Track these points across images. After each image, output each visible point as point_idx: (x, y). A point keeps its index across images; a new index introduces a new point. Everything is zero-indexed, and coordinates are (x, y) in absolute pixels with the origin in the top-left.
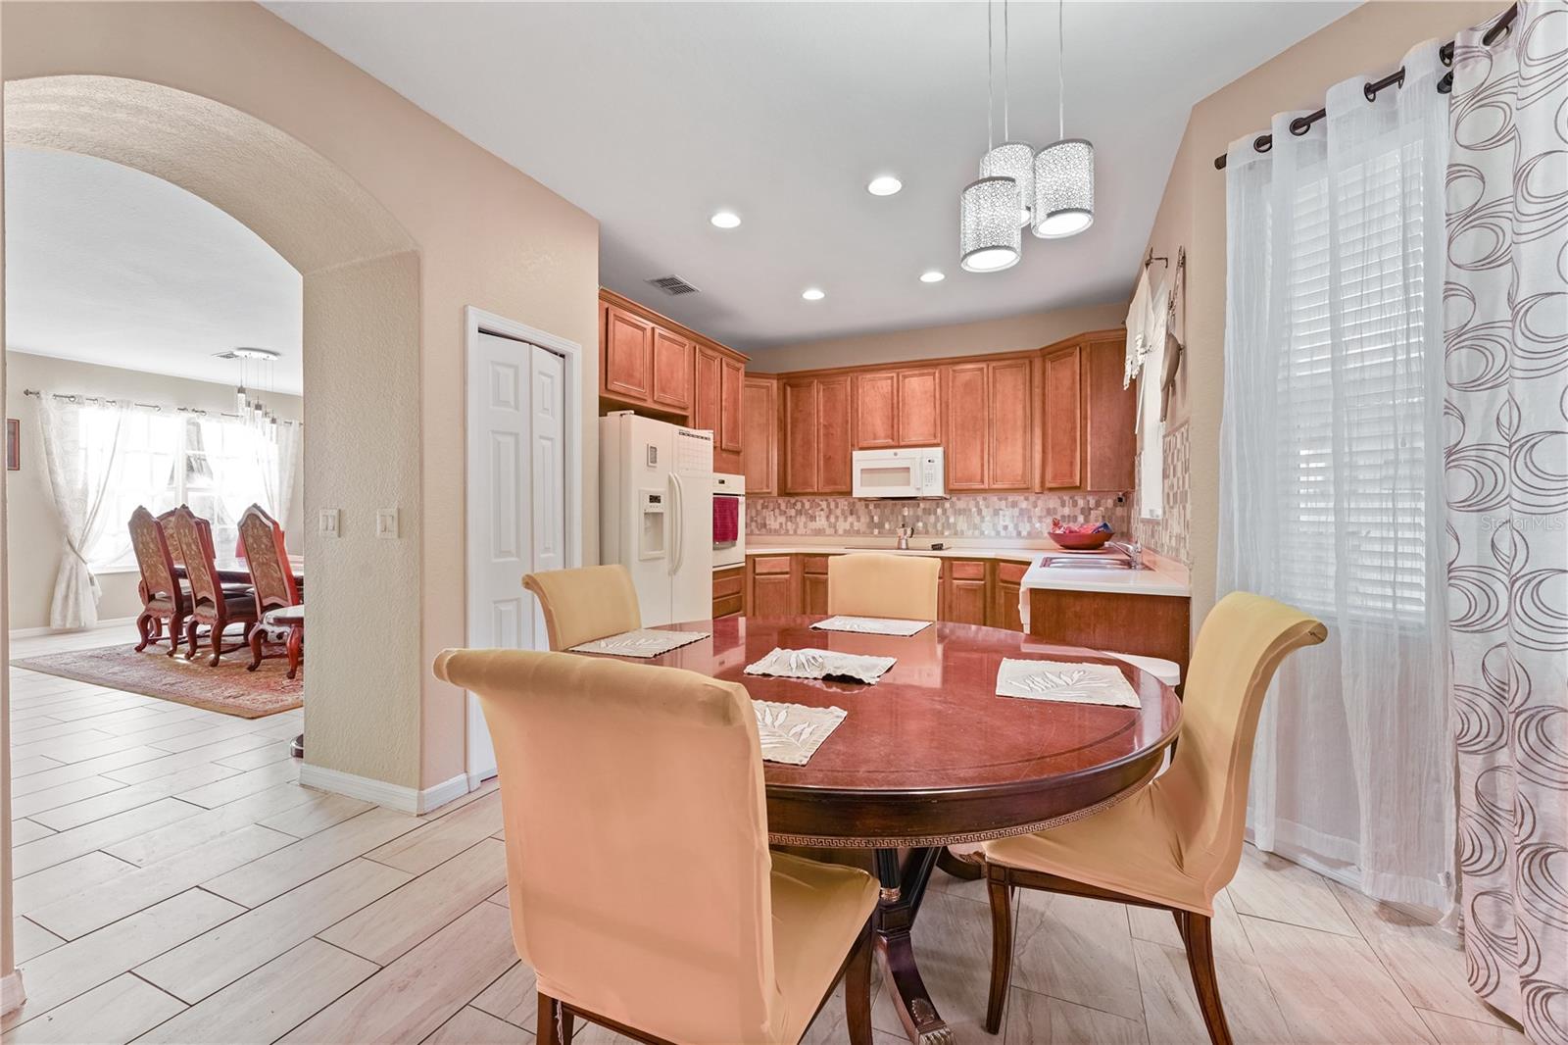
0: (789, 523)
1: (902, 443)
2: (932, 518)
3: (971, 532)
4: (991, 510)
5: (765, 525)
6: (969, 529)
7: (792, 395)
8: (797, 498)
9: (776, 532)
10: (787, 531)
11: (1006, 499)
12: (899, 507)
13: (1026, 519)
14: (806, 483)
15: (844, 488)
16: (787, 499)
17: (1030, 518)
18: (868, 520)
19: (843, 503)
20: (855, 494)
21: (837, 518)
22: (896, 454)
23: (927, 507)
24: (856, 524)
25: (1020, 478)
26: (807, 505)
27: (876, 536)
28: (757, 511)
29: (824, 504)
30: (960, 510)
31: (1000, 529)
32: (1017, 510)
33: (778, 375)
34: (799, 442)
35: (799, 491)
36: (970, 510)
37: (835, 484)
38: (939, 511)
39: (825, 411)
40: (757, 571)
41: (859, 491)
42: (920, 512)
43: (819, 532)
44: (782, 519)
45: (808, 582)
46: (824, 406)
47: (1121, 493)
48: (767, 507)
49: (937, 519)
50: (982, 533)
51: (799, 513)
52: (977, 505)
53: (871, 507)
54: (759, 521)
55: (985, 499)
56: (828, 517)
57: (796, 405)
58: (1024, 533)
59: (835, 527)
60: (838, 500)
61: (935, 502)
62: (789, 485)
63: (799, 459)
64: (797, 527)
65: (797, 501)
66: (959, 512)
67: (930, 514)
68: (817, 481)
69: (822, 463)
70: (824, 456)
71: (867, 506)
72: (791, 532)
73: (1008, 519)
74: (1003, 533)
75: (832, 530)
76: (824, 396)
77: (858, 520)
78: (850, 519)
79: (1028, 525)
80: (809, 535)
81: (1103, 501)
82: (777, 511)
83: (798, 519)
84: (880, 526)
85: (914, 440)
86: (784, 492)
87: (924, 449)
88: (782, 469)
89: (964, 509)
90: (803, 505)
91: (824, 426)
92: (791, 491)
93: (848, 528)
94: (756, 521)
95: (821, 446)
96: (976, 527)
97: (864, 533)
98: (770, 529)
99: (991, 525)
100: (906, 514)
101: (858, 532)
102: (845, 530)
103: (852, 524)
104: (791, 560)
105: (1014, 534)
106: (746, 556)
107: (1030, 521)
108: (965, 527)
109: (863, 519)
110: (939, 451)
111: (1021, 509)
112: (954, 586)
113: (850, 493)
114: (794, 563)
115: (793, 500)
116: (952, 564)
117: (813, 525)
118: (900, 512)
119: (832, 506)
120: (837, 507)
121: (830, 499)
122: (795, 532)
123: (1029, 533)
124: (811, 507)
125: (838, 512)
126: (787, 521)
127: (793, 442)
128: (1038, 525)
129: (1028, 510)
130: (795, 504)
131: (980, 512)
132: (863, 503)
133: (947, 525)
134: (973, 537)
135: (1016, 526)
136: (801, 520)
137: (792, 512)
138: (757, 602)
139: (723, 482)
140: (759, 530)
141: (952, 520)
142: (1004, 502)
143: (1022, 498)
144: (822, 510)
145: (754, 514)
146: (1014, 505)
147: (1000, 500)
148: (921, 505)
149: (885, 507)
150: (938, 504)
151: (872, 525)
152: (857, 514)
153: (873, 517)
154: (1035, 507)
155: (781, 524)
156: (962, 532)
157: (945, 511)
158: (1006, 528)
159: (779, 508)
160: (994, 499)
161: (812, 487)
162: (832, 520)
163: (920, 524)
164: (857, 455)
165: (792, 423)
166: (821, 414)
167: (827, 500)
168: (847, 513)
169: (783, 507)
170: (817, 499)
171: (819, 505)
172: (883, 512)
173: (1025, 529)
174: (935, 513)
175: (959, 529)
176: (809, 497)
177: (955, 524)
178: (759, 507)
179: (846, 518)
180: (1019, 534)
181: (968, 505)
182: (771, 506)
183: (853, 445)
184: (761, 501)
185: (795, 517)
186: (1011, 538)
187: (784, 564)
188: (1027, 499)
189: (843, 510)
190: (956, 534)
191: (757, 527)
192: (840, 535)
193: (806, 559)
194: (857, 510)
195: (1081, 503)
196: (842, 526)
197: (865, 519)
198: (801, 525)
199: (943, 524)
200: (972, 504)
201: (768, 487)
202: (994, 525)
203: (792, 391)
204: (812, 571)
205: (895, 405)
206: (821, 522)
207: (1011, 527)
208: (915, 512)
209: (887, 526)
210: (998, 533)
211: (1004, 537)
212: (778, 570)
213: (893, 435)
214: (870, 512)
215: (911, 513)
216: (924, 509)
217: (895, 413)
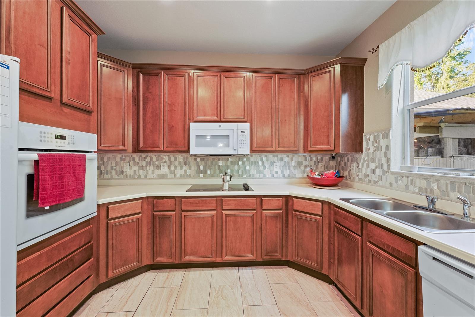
0: (141, 171)
1: (223, 120)
2: (236, 167)
3: (258, 174)
4: (269, 162)
5: (122, 172)
6: (257, 173)
7: (144, 80)
8: (147, 154)
9: (131, 177)
10: (140, 176)
11: (277, 156)
12: (216, 160)
13: (287, 168)
14: (154, 144)
15: (183, 148)
16: (139, 154)
17: (289, 167)
18: (196, 168)
19: (180, 157)
20: (192, 152)
21: (175, 167)
22: (220, 126)
23: (233, 160)
24: (188, 171)
25: (293, 144)
26: (155, 159)
27: (202, 179)
28: (116, 162)
29: (166, 158)
30: (252, 162)
31: (274, 173)
32: (282, 163)
33: (133, 64)
34: (149, 115)
35: (150, 149)
36: (258, 162)
37: (176, 145)
38: (240, 163)
39: (169, 94)
40: (111, 216)
41: (194, 150)
42: (229, 163)
43: (163, 176)
44: (136, 168)
45: (157, 219)
46: (169, 91)
47: (334, 154)
48: (124, 160)
49: (239, 167)
50: (264, 176)
51: (149, 164)
52: (262, 160)
53: (199, 160)
54: (118, 170)
55: (266, 156)
56: (169, 167)
57: (147, 89)
58: (286, 175)
59: (174, 173)
60: (177, 156)
61: (238, 158)
62: (141, 145)
63: (149, 126)
64: (147, 173)
65: (147, 156)
66: (251, 164)
67: (235, 165)
68: (162, 142)
69: (167, 130)
70: (169, 125)
71: (196, 160)
72: (143, 177)
73: (278, 167)
74: (275, 175)
75: (172, 175)
76: (168, 84)
77: (190, 168)
78: (185, 168)
79: (288, 171)
80: (155, 179)
81: (324, 158)
82: (132, 162)
83: (148, 168)
84: (205, 172)
85: (231, 118)
86: (137, 149)
87: (239, 124)
88: (135, 133)
89: (255, 162)
90: (151, 158)
91: (169, 104)
92: (142, 149)
93: (183, 173)
94: (115, 170)
95: (167, 118)
96: (261, 172)
97: (194, 176)
98: (127, 175)
99: (269, 171)
100: (220, 165)
101: (190, 176)
102: (181, 175)
103: (186, 171)
104: (142, 202)
105: (281, 176)
106: (99, 206)
107: (289, 169)
108: (255, 172)
109: (193, 168)
110: (248, 125)
111: (285, 162)
112: (263, 215)
113: (188, 151)
114: (145, 207)
115: (144, 155)
116: (262, 200)
117: (158, 172)
118: (217, 164)
119: (172, 159)
120: (175, 160)
121: (171, 155)
122: (146, 176)
123: (289, 176)
124: (157, 160)
125: (177, 163)
126: (139, 169)
127: (145, 114)
128: (293, 171)
129: (288, 162)
130: (145, 158)
131: (263, 163)
132: (193, 157)
133: (245, 171)
134: (259, 178)
135: (282, 172)
136: (150, 169)
137: (144, 163)
138: (110, 242)
139: (63, 138)
140: (118, 176)
141: (248, 168)
142: (276, 158)
143: (285, 156)
144: (165, 162)
145: (114, 165)
146: (281, 159)
147: (274, 156)
148: (230, 159)
149: (208, 160)
150: (239, 159)
151: (199, 172)
152: (189, 165)
153: (199, 167)
154: (292, 161)
155: (135, 171)
156: (254, 175)
157: (243, 163)
158: (277, 172)
159: (134, 160)
160: (271, 156)
161: (159, 146)
162: (172, 168)
163: (229, 171)
164: (192, 125)
165: (143, 101)
166: (167, 96)
167: (168, 156)
168: (183, 164)
169: (137, 160)
170: (162, 155)
171: (163, 159)
172: (206, 164)
173: (287, 172)
174: (238, 164)
175: (251, 173)
176: (156, 154)
177: (249, 170)
178: (118, 160)
179: (181, 169)
180: (284, 176)
181: (257, 159)
182: (127, 159)
183: (189, 119)
184: (120, 156)
185: (146, 166)
186: (279, 178)
187: (137, 207)
188: (288, 156)
189: (180, 162)
190: (250, 176)
191: (116, 174)
192: (178, 178)
193: (155, 201)
194: (189, 162)
195: (314, 159)
196: (179, 172)
197: (194, 168)
198: (150, 172)
199: (242, 170)
200: (259, 158)
201: (124, 145)
202: (271, 171)
203: (143, 78)
204: (161, 209)
205: (219, 94)
206: (165, 170)
207: (280, 172)
208: (226, 163)
209: (209, 172)
210: (273, 176)
211: (276, 178)
212: (131, 213)
213: (217, 114)
214: (197, 163)
215: (224, 164)
216: (232, 162)
217: (219, 100)
